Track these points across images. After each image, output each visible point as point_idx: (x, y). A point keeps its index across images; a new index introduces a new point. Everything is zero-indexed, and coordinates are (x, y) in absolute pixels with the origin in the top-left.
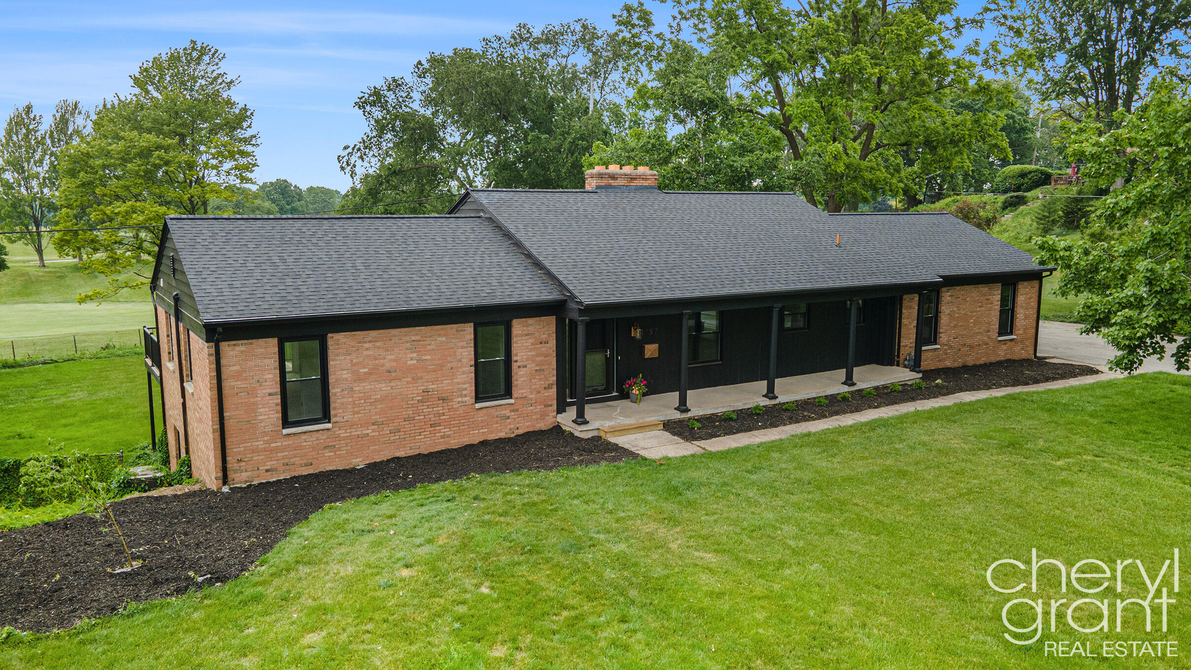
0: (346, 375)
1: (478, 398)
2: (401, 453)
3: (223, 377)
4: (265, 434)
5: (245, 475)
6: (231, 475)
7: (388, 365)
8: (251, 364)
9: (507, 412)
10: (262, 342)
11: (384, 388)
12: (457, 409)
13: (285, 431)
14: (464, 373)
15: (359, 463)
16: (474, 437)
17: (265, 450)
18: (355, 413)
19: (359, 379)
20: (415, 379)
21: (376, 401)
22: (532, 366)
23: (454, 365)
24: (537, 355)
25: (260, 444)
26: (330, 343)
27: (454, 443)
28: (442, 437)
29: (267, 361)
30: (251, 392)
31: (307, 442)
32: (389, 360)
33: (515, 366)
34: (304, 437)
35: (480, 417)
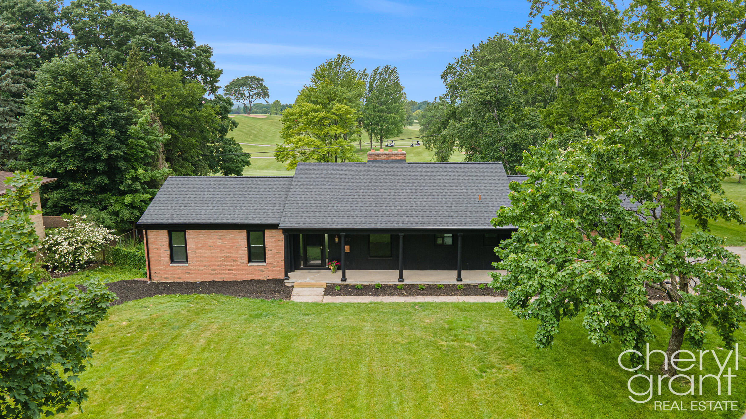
0: (193, 246)
1: (250, 261)
2: (216, 280)
3: (149, 242)
4: (164, 264)
5: (157, 278)
6: (152, 278)
7: (209, 244)
8: (158, 239)
9: (263, 269)
10: (162, 231)
11: (208, 253)
12: (240, 265)
13: (171, 265)
14: (242, 250)
15: (199, 281)
16: (248, 277)
17: (164, 270)
18: (197, 261)
19: (198, 248)
20: (221, 251)
21: (205, 257)
22: (274, 251)
23: (238, 246)
24: (277, 246)
25: (162, 268)
26: (187, 233)
27: (239, 279)
28: (234, 275)
29: (164, 238)
30: (158, 249)
31: (179, 269)
32: (210, 242)
33: (266, 249)
34: (178, 268)
35: (250, 269)
